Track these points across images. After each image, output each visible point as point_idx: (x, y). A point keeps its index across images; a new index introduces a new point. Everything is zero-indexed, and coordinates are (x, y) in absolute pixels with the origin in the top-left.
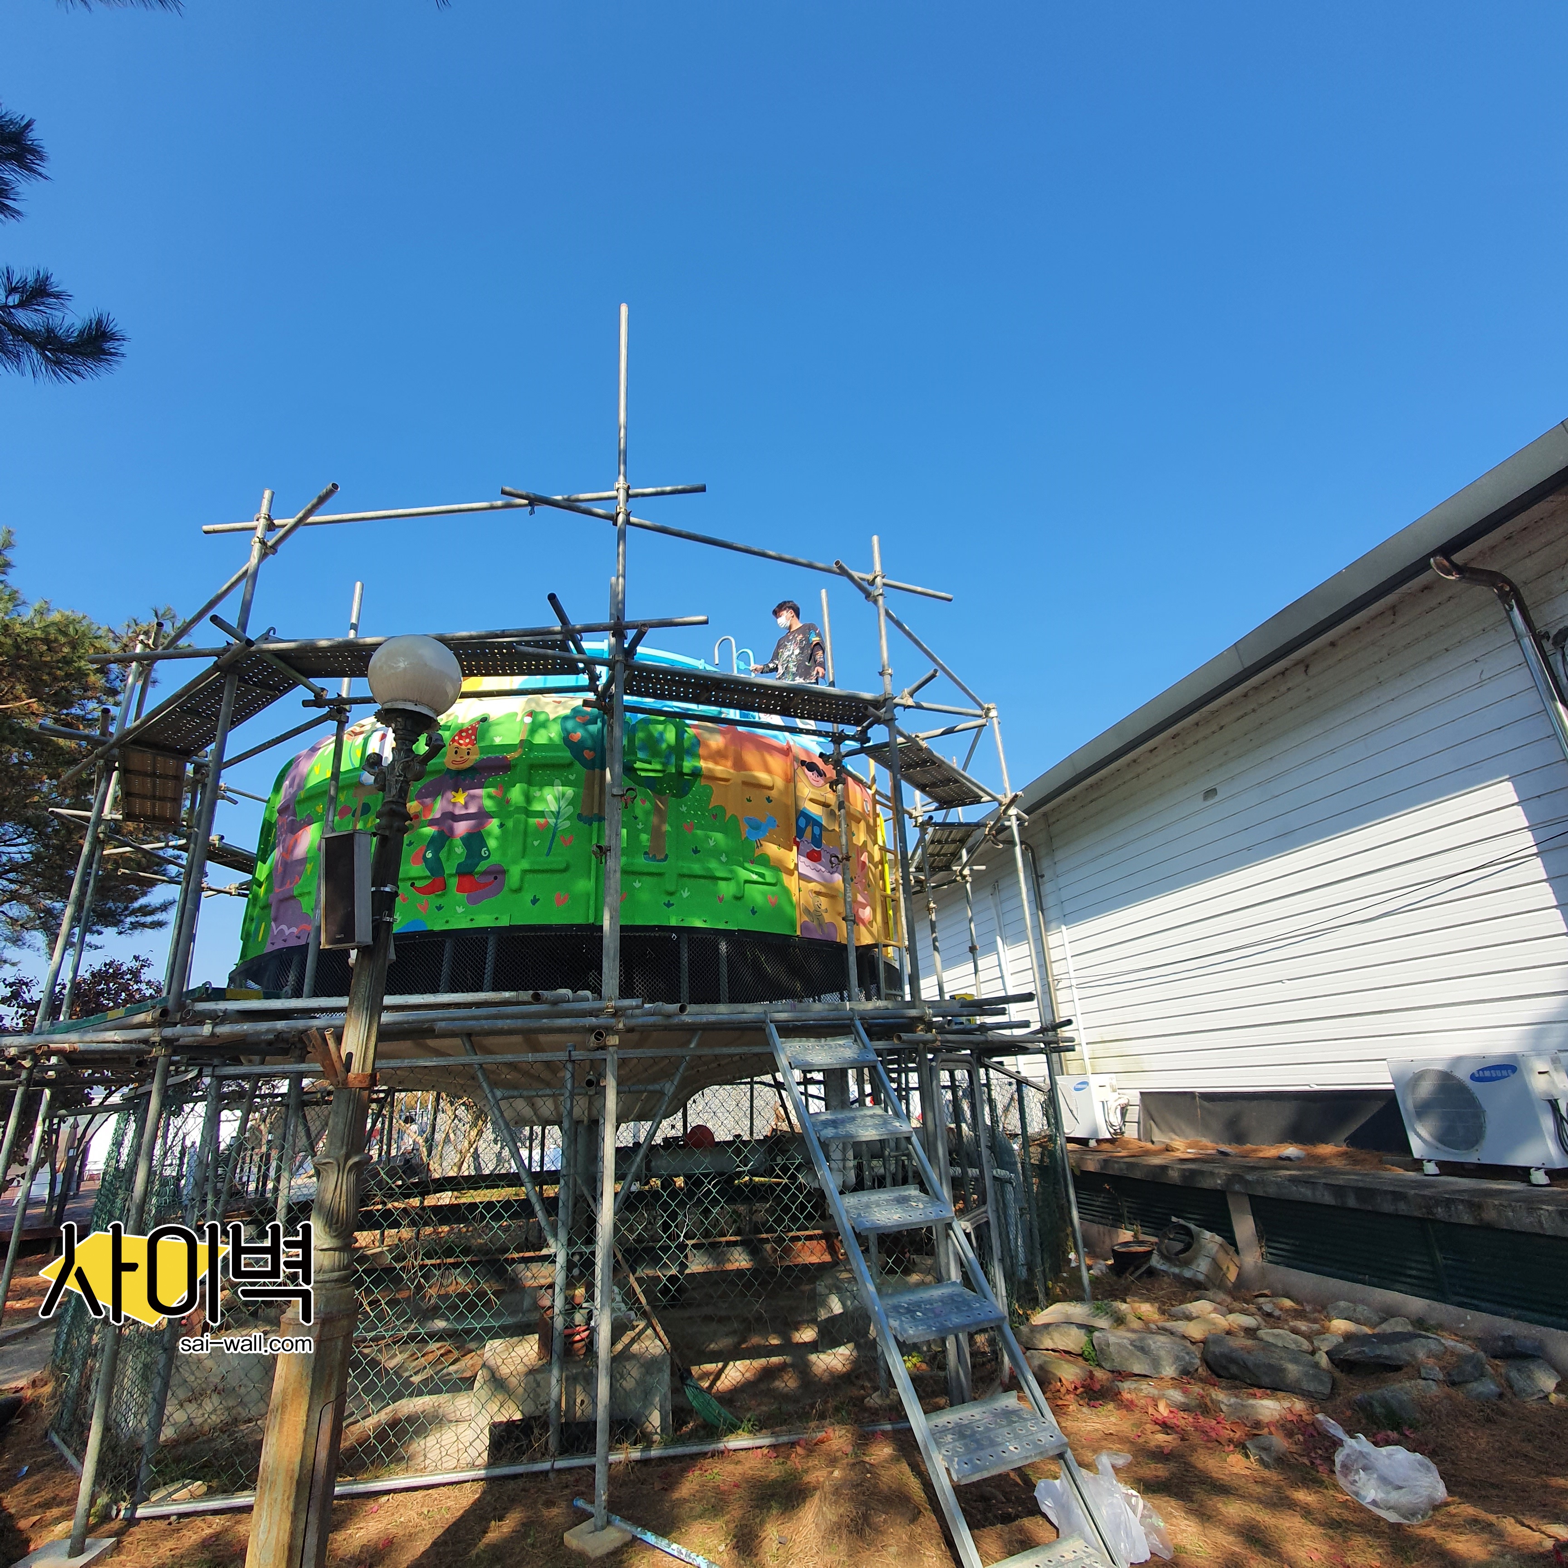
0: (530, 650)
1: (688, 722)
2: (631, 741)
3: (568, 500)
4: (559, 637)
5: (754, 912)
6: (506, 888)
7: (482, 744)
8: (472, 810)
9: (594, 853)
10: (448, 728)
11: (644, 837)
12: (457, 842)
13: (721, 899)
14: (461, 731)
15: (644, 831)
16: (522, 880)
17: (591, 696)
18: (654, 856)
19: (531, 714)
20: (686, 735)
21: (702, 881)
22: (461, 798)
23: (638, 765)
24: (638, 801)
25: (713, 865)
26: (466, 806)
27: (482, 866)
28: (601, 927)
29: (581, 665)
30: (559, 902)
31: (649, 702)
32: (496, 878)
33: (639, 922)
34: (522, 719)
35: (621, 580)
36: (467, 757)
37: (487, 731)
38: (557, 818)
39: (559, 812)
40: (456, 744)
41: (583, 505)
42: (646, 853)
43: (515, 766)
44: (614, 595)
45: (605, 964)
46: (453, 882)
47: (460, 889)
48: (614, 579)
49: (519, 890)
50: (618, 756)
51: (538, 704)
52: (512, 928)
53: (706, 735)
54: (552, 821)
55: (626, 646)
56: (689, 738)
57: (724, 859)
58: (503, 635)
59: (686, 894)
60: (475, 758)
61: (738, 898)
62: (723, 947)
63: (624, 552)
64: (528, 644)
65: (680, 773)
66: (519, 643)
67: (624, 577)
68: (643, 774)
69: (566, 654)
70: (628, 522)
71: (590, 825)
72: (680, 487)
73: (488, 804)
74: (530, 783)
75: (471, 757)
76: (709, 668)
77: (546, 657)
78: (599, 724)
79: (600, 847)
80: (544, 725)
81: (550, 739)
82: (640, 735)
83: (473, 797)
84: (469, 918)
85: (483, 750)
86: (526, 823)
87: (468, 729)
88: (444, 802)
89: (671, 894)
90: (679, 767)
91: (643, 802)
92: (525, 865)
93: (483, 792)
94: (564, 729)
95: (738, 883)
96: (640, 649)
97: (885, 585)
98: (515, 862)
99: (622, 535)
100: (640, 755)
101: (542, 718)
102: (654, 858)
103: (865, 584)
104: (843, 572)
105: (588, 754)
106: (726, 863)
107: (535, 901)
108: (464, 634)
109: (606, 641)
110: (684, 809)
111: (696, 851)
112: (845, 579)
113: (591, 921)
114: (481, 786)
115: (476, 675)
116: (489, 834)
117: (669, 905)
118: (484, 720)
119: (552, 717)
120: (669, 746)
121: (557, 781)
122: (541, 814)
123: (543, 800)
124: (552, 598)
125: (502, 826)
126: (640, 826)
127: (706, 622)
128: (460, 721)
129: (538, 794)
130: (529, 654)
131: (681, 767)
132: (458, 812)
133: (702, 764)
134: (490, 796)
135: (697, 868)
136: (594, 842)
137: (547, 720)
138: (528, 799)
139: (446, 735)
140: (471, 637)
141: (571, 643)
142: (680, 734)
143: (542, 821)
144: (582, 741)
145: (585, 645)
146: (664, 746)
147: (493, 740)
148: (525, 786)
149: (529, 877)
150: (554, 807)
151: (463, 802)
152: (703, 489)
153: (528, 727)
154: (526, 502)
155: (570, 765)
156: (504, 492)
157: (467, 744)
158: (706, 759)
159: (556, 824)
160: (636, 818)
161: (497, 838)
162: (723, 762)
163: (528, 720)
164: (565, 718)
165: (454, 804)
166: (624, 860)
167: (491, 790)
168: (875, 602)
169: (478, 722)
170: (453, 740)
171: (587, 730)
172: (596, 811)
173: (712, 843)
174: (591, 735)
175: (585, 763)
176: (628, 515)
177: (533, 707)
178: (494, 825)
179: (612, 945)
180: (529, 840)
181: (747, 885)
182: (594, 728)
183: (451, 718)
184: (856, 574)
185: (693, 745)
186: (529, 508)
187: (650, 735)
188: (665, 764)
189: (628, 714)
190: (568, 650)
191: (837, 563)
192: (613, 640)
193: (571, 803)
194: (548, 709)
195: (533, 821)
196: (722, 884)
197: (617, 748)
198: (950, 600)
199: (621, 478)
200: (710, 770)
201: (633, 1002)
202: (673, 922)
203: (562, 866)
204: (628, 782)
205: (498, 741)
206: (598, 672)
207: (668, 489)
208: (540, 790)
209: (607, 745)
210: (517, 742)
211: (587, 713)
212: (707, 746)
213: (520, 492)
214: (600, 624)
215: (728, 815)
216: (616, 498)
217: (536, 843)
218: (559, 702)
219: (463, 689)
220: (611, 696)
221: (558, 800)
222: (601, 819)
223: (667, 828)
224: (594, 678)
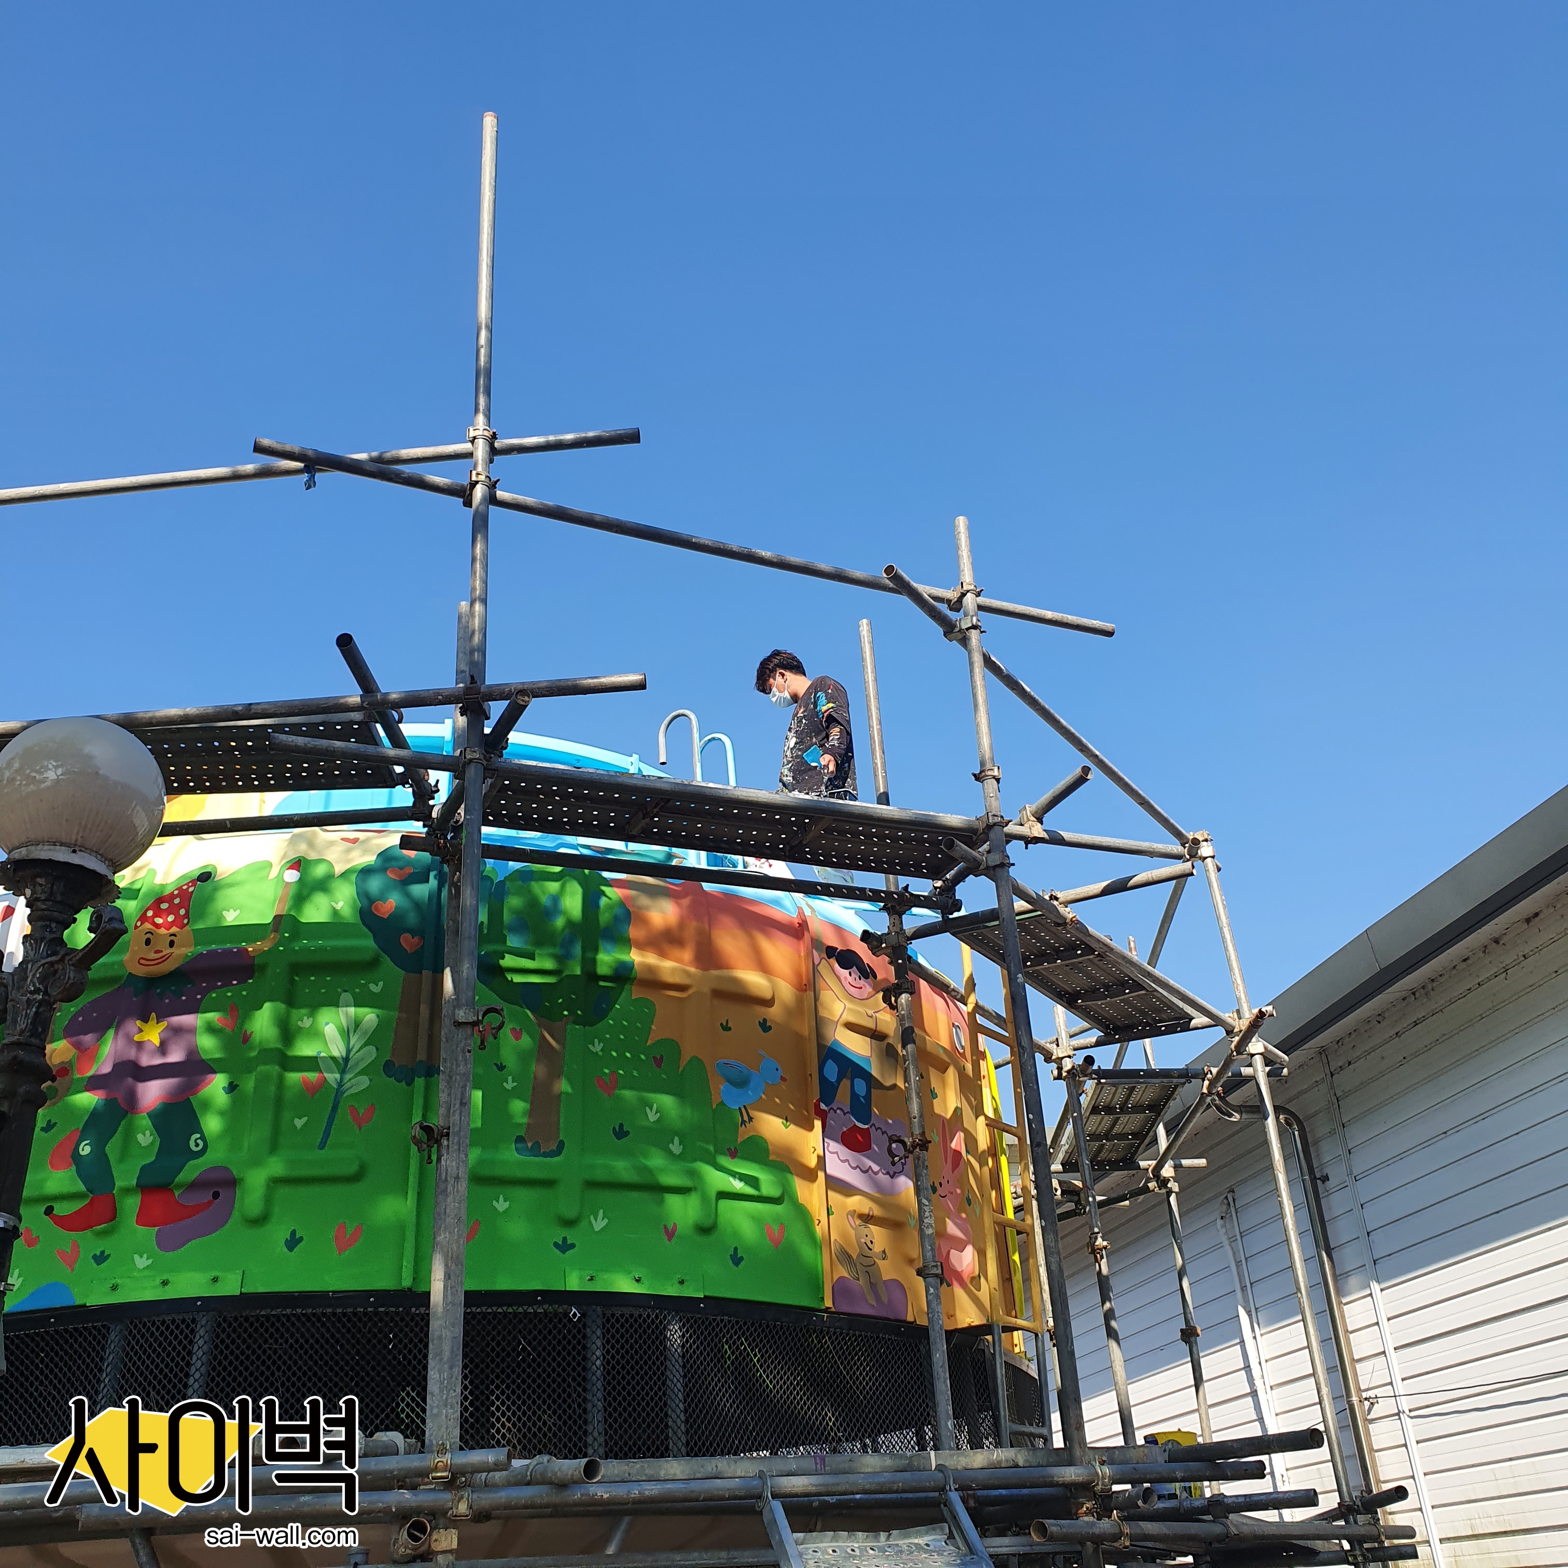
0: (300, 741)
1: (606, 874)
2: (495, 914)
3: (379, 460)
4: (357, 716)
5: (736, 1260)
6: (236, 1213)
7: (200, 925)
8: (176, 1056)
9: (417, 1142)
10: (133, 893)
11: (518, 1107)
12: (144, 1121)
13: (670, 1234)
14: (160, 900)
15: (516, 1093)
16: (268, 1199)
17: (416, 827)
18: (537, 1145)
19: (297, 864)
20: (603, 901)
21: (635, 1195)
22: (153, 1034)
23: (509, 961)
24: (506, 1032)
25: (656, 1161)
26: (163, 1049)
27: (190, 1172)
28: (427, 1295)
29: (399, 769)
30: (343, 1242)
31: (531, 839)
32: (216, 1195)
33: (504, 1283)
34: (280, 876)
35: (478, 607)
36: (166, 951)
37: (209, 899)
38: (343, 1072)
39: (346, 1059)
40: (148, 926)
41: (407, 469)
42: (520, 1139)
43: (263, 968)
44: (465, 634)
45: (433, 1374)
46: (131, 1205)
47: (142, 1219)
48: (464, 605)
49: (260, 1221)
50: (468, 945)
51: (311, 845)
52: (246, 1300)
53: (644, 900)
54: (332, 1077)
55: (487, 731)
56: (610, 907)
57: (676, 1148)
58: (249, 712)
59: (599, 1224)
60: (184, 951)
61: (706, 1229)
62: (675, 1333)
63: (485, 555)
64: (295, 730)
65: (591, 975)
66: (278, 728)
67: (484, 601)
68: (518, 979)
69: (370, 749)
70: (492, 499)
71: (410, 1083)
72: (591, 434)
73: (207, 1044)
74: (291, 1001)
75: (177, 951)
76: (648, 771)
77: (330, 755)
78: (433, 882)
79: (427, 1129)
80: (323, 885)
81: (335, 912)
82: (514, 902)
83: (177, 1031)
84: (158, 1281)
85: (201, 936)
86: (281, 1080)
87: (172, 896)
88: (121, 1041)
89: (569, 1223)
90: (589, 964)
91: (517, 1035)
92: (276, 1167)
93: (198, 1020)
94: (363, 894)
95: (704, 1198)
96: (514, 737)
97: (981, 608)
98: (256, 1162)
99: (480, 524)
100: (513, 941)
101: (320, 871)
102: (536, 1151)
103: (943, 608)
104: (901, 586)
105: (408, 942)
106: (681, 1157)
107: (293, 1242)
108: (174, 712)
109: (449, 722)
110: (597, 1047)
111: (621, 1133)
112: (904, 600)
113: (407, 1283)
114: (194, 1008)
115: (192, 791)
116: (206, 1105)
117: (564, 1247)
118: (205, 876)
119: (339, 869)
120: (570, 923)
121: (346, 997)
122: (312, 1063)
123: (315, 1034)
124: (345, 642)
125: (232, 1088)
126: (509, 1085)
127: (641, 686)
128: (158, 881)
129: (307, 1023)
130: (297, 749)
131: (594, 962)
132: (146, 1060)
133: (635, 957)
134: (211, 1029)
135: (622, 1169)
136: (417, 1118)
137: (330, 877)
138: (288, 1033)
139: (129, 908)
140: (186, 719)
141: (378, 726)
142: (591, 900)
143: (312, 1076)
144: (396, 918)
145: (408, 729)
146: (560, 922)
147: (220, 917)
148: (282, 1006)
149: (284, 1191)
150: (337, 1049)
151: (157, 1042)
152: (633, 437)
153: (292, 891)
154: (300, 465)
155: (372, 965)
156: (258, 449)
157: (170, 926)
158: (642, 946)
159: (340, 1084)
160: (501, 1067)
161: (222, 1113)
162: (676, 952)
163: (292, 876)
164: (366, 872)
165: (140, 1045)
166: (474, 1154)
167: (212, 1016)
168: (964, 641)
169: (193, 882)
170: (143, 918)
171: (408, 895)
172: (422, 1056)
173: (652, 1117)
174: (417, 905)
175: (400, 957)
176: (492, 486)
177: (302, 849)
178: (217, 1085)
179: (447, 1334)
180: (286, 1115)
181: (724, 1204)
182: (420, 891)
183: (142, 874)
184: (925, 590)
185: (616, 918)
186: (305, 477)
187: (533, 903)
188: (562, 959)
189: (490, 862)
190: (374, 740)
191: (889, 569)
192: (462, 721)
193: (372, 1039)
194: (332, 855)
195: (294, 1077)
196: (673, 1202)
197: (468, 929)
198: (1110, 634)
199: (481, 419)
200: (650, 969)
201: (489, 1456)
202: (574, 1283)
203: (353, 1169)
204: (487, 996)
205: (231, 918)
206: (432, 781)
207: (569, 437)
208: (312, 1014)
209: (446, 923)
210: (268, 920)
211: (409, 862)
212: (644, 921)
213: (288, 448)
214: (437, 692)
215: (686, 1056)
216: (470, 455)
217: (299, 1123)
218: (355, 841)
219: (166, 820)
220: (457, 829)
221: (346, 1034)
222: (431, 1071)
223: (564, 1086)
224: (424, 793)
